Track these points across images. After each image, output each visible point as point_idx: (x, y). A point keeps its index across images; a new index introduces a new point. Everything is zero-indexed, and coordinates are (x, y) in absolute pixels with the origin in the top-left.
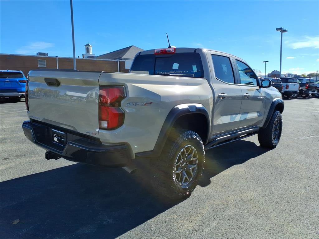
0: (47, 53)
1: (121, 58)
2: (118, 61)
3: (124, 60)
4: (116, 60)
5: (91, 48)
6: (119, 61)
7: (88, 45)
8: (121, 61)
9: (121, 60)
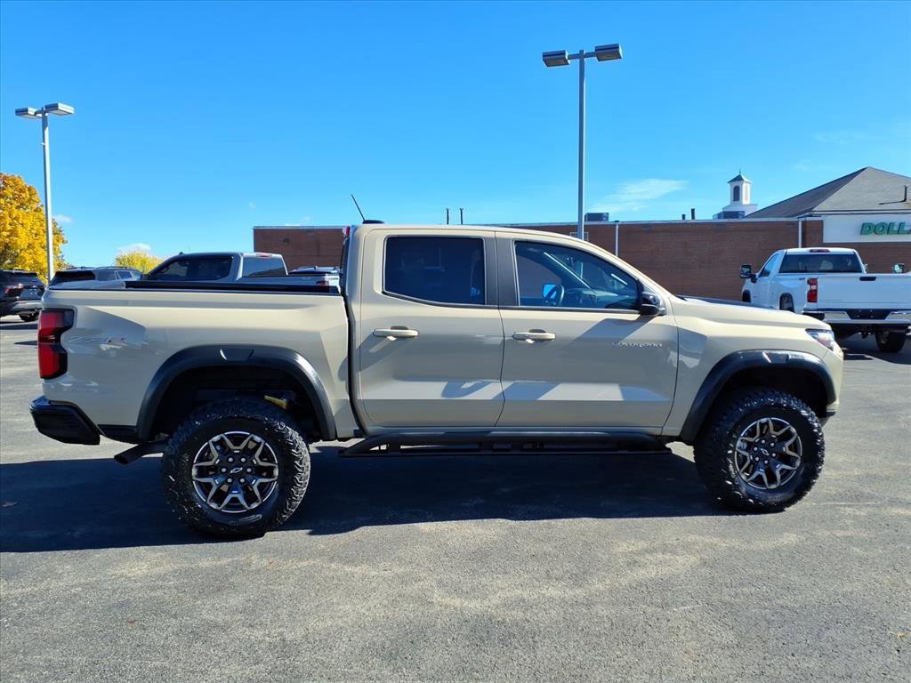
0: (608, 214)
1: (810, 210)
2: (798, 222)
3: (820, 216)
4: (795, 219)
5: (746, 187)
6: (803, 219)
7: (739, 179)
8: (809, 219)
9: (811, 216)
